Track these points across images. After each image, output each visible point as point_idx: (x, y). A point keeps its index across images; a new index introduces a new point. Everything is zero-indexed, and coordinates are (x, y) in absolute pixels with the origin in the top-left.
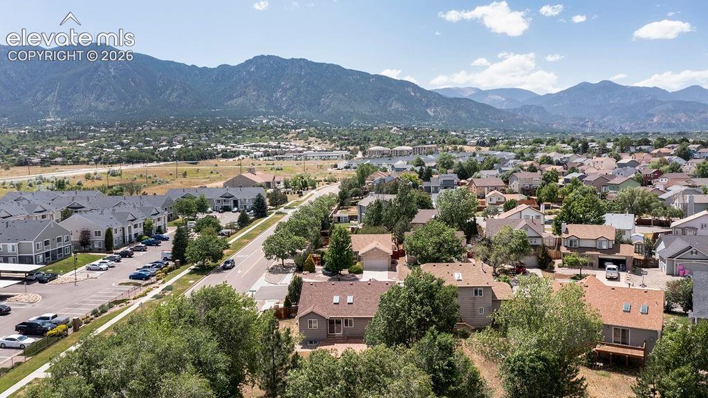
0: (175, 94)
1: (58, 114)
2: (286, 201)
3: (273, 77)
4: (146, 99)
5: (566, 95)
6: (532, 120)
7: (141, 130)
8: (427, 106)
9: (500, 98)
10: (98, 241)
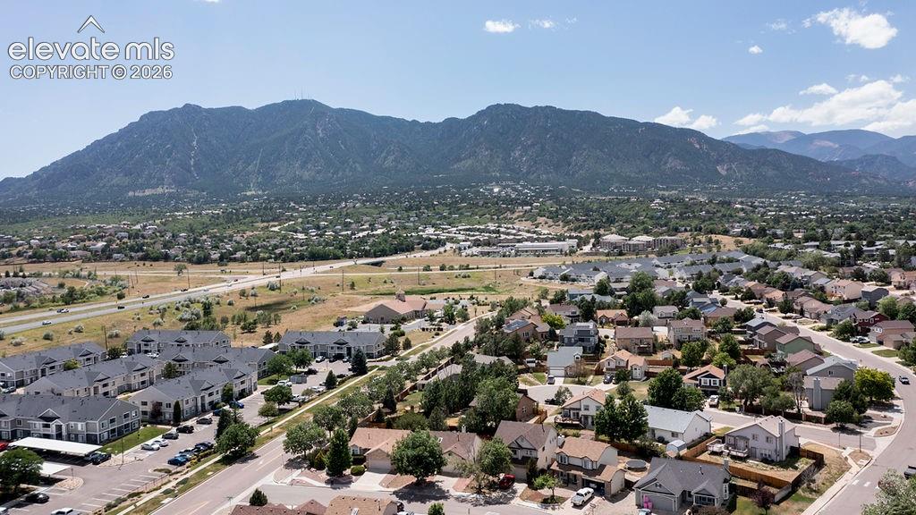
0: (391, 158)
1: (259, 186)
3: (511, 131)
4: (357, 165)
6: (876, 177)
8: (718, 162)
9: (831, 144)
10: (168, 413)
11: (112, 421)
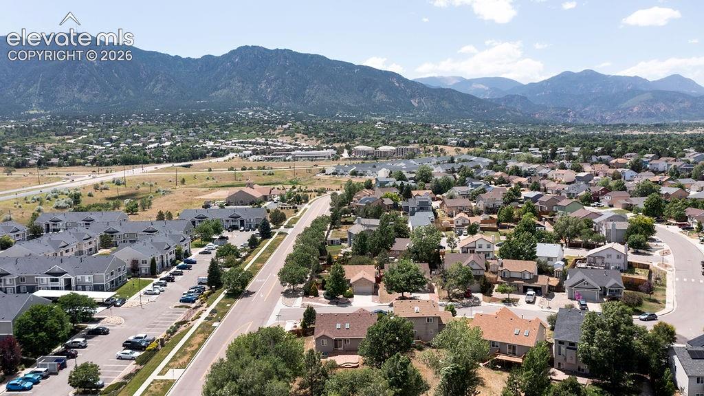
0: (159, 86)
1: (41, 106)
2: (284, 218)
3: (258, 68)
4: (130, 91)
5: (549, 84)
6: (515, 111)
7: (129, 125)
8: (412, 96)
9: (484, 87)
10: (145, 268)
11: (112, 274)
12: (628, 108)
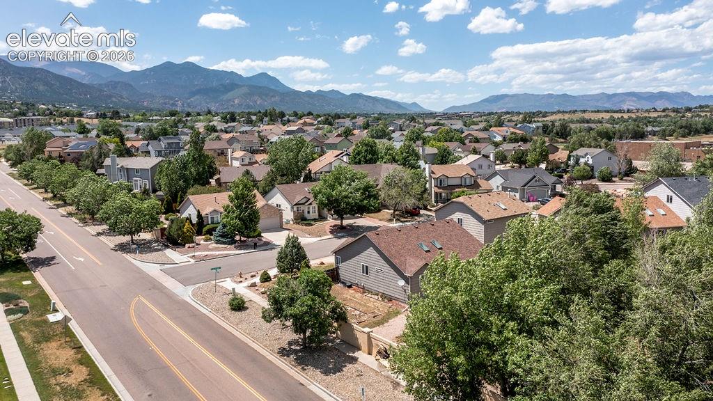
5: (152, 73)
6: (121, 97)
9: (80, 71)
12: (230, 100)
